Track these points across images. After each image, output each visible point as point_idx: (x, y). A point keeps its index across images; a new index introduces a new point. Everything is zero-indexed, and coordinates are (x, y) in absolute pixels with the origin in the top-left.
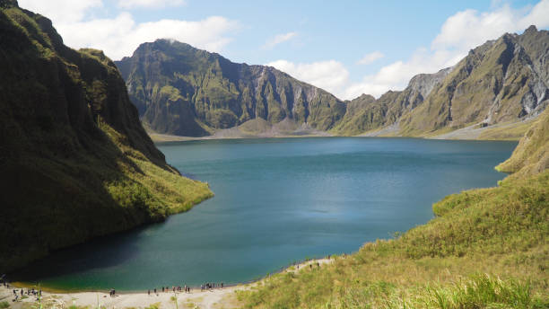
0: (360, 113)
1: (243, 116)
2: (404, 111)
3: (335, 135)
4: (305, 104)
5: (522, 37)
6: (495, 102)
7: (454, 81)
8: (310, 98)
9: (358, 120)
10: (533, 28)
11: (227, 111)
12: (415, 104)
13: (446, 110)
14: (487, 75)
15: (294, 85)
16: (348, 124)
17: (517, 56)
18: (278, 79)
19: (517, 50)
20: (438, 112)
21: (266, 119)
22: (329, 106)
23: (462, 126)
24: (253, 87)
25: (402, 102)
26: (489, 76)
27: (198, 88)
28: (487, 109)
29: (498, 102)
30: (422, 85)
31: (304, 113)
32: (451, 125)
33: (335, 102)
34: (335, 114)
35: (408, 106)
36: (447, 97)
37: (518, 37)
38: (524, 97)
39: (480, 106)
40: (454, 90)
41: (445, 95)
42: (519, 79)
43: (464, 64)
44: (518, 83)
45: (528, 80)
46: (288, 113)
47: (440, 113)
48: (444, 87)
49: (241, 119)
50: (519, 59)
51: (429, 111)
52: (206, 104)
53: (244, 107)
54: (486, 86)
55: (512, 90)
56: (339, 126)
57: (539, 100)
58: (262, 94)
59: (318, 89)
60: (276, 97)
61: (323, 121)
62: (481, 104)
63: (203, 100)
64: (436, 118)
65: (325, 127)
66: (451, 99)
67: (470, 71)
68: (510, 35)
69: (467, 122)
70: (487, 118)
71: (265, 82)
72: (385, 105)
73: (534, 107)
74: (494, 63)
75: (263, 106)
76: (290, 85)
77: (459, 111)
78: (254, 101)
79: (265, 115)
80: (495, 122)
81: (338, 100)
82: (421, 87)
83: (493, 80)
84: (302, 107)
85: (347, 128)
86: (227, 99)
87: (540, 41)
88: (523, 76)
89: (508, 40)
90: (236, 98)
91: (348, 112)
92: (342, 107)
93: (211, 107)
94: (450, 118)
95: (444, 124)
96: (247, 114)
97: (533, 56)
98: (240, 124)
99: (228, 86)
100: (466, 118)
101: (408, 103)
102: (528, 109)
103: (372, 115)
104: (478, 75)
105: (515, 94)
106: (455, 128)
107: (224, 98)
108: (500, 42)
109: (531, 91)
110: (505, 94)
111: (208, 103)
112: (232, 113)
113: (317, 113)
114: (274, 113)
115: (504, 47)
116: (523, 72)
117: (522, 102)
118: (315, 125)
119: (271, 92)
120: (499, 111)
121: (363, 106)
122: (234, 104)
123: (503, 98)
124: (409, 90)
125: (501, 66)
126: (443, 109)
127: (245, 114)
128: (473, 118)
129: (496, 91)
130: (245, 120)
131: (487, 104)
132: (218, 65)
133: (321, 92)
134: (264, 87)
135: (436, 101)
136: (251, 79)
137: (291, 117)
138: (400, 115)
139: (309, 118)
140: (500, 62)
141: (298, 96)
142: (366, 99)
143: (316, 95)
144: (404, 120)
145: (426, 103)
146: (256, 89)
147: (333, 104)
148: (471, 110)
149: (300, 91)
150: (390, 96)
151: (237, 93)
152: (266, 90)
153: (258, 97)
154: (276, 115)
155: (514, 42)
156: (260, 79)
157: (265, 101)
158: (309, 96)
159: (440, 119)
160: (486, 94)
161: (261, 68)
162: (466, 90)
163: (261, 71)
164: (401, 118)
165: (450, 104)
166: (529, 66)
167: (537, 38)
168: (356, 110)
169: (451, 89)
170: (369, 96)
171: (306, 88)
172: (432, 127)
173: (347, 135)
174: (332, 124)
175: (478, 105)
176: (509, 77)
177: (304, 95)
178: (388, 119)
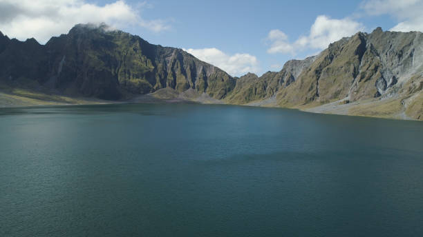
0: (247, 87)
1: (157, 85)
2: (280, 87)
3: (228, 103)
4: (205, 78)
5: (372, 36)
6: (354, 84)
7: (320, 66)
8: (208, 74)
9: (245, 93)
10: (379, 29)
11: (144, 81)
12: (288, 83)
13: (315, 88)
14: (347, 63)
15: (197, 63)
16: (238, 95)
17: (369, 50)
18: (185, 58)
19: (368, 45)
20: (308, 90)
21: (174, 88)
22: (223, 80)
23: (327, 102)
24: (165, 63)
25: (278, 80)
26: (349, 63)
27: (121, 62)
28: (347, 89)
29: (356, 85)
30: (294, 68)
31: (203, 85)
32: (318, 101)
33: (228, 78)
34: (228, 87)
35: (283, 84)
36: (315, 78)
37: (368, 35)
38: (377, 82)
39: (342, 87)
40: (320, 73)
41: (313, 77)
42: (372, 67)
43: (327, 54)
44: (372, 70)
45: (379, 69)
46: (191, 84)
47: (309, 90)
48: (313, 70)
49: (155, 88)
50: (371, 51)
51: (300, 88)
52: (127, 75)
53: (158, 79)
54: (346, 71)
55: (367, 75)
56: (230, 96)
57: (389, 84)
58: (172, 69)
59: (215, 68)
60: (183, 72)
61: (218, 92)
62: (342, 85)
63: (125, 71)
64: (306, 94)
65: (220, 96)
66: (318, 79)
67: (332, 59)
68: (362, 33)
69: (331, 98)
70: (347, 96)
71: (175, 60)
72: (265, 82)
73: (385, 89)
74: (352, 54)
75: (172, 78)
76: (194, 63)
77: (325, 89)
78: (166, 74)
79: (174, 85)
80: (355, 100)
81: (230, 77)
82: (292, 70)
83: (352, 67)
84: (202, 81)
85: (237, 98)
86: (145, 71)
87: (385, 38)
88: (375, 65)
89: (361, 37)
90: (151, 71)
91: (237, 86)
92: (232, 82)
93: (131, 77)
94: (317, 95)
95: (313, 99)
96: (160, 84)
97: (380, 50)
98: (154, 91)
99: (146, 61)
100: (330, 95)
101: (283, 81)
102: (380, 91)
103: (256, 89)
104: (338, 63)
105: (369, 79)
106: (322, 103)
107: (141, 70)
108: (355, 38)
109: (382, 77)
110: (362, 78)
111: (130, 74)
112: (147, 82)
113: (214, 86)
114: (181, 84)
115: (359, 42)
116: (375, 62)
117: (376, 85)
118: (211, 95)
119: (179, 68)
120: (357, 91)
121: (248, 82)
122: (149, 75)
123: (360, 81)
124: (283, 71)
125: (357, 56)
126: (312, 87)
127: (158, 84)
128: (336, 95)
129: (355, 76)
130: (157, 88)
131: (347, 85)
132: (138, 45)
133: (217, 70)
134: (173, 64)
135: (306, 81)
136: (164, 57)
137: (194, 88)
138: (277, 90)
139: (208, 89)
140: (357, 53)
141: (199, 72)
142: (251, 76)
143: (213, 72)
144: (281, 94)
145: (298, 82)
146: (168, 65)
147: (226, 79)
148: (333, 89)
149: (201, 68)
150: (270, 75)
151: (153, 67)
152: (175, 66)
153: (169, 71)
154: (182, 85)
155: (365, 39)
156: (171, 58)
157: (174, 75)
158: (208, 72)
159: (310, 95)
160: (346, 77)
161: (172, 49)
162: (330, 73)
163: (172, 52)
164: (278, 93)
165: (317, 84)
166: (378, 58)
167: (382, 37)
168: (243, 84)
169: (318, 72)
170: (253, 74)
171: (206, 66)
172: (304, 101)
173: (236, 103)
174: (225, 94)
175: (339, 86)
176: (364, 65)
177: (204, 72)
178: (268, 93)
